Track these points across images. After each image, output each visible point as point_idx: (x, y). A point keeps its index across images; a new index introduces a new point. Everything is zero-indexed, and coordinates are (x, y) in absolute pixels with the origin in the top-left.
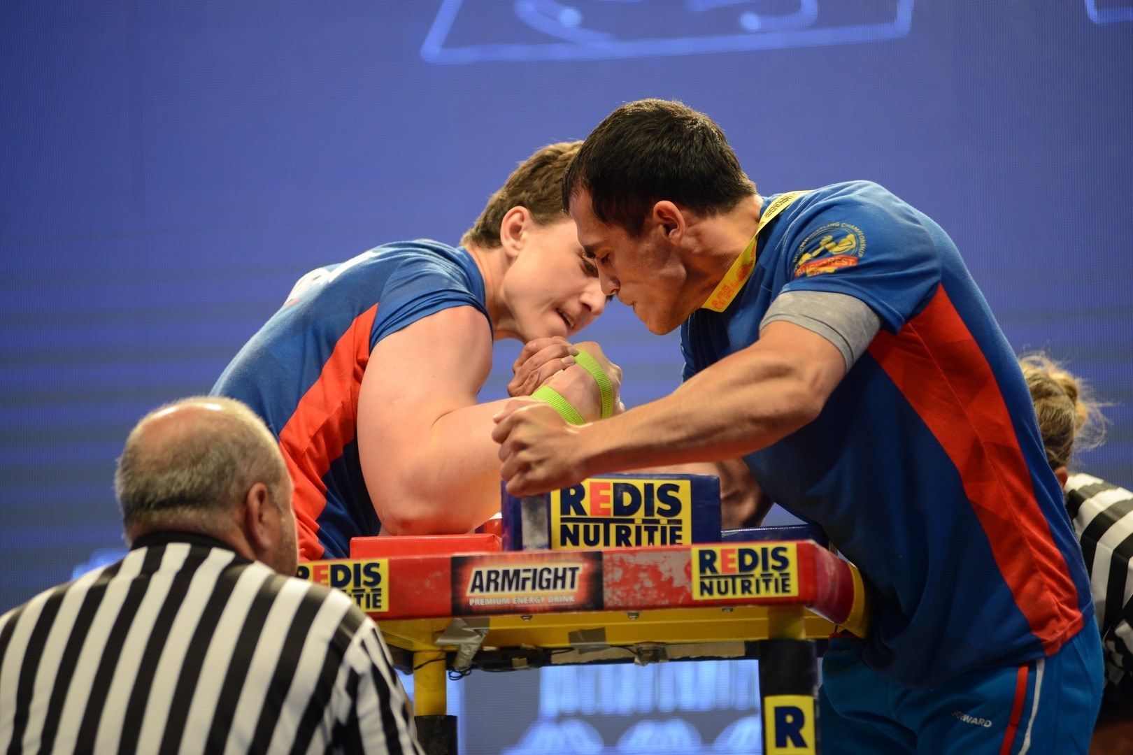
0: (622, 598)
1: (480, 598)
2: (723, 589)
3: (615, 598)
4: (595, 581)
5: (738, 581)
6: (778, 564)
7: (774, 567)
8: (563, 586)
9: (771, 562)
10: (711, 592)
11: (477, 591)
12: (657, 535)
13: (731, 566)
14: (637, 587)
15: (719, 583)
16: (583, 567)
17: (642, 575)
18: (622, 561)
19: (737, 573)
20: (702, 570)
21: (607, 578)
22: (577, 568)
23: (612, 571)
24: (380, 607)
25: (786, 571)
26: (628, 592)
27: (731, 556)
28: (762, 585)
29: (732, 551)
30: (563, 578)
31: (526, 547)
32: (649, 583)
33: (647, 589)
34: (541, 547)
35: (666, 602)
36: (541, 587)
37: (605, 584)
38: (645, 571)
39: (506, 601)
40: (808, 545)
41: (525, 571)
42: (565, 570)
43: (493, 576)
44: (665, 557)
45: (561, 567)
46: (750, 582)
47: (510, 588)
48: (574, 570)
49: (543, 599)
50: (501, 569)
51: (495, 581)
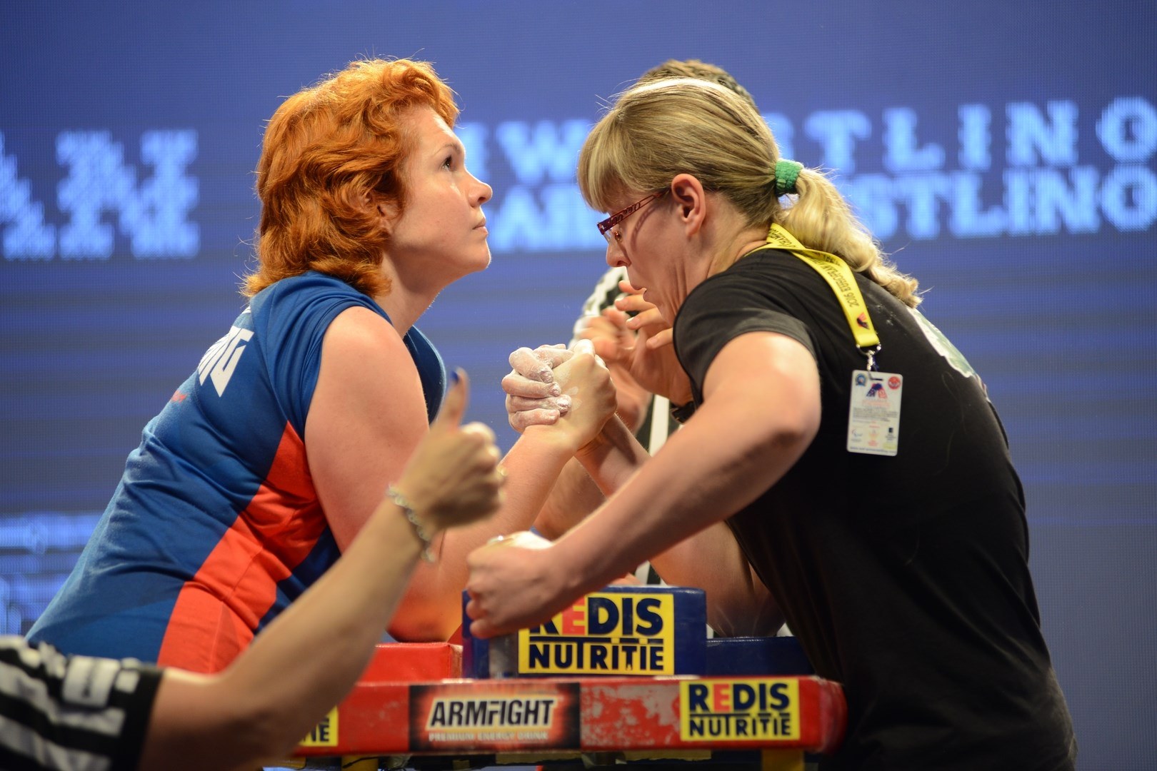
0: (601, 737)
1: (441, 732)
2: (715, 729)
3: (594, 737)
4: (572, 714)
5: (733, 721)
6: (777, 702)
7: (773, 706)
8: (536, 721)
9: (770, 700)
10: (701, 732)
11: (438, 724)
12: (636, 657)
13: (724, 703)
14: (618, 724)
15: (711, 723)
16: (557, 700)
17: (625, 711)
18: (602, 694)
19: (731, 711)
20: (692, 707)
21: (585, 714)
22: (551, 702)
23: (591, 706)
24: (327, 740)
25: (787, 710)
26: (609, 730)
27: (724, 692)
28: (760, 726)
29: (726, 687)
30: (536, 712)
31: (494, 676)
32: (632, 721)
33: (630, 727)
35: (651, 742)
36: (510, 722)
37: (582, 721)
38: (627, 706)
39: (471, 737)
40: (812, 682)
41: (494, 703)
42: (537, 703)
43: (456, 708)
44: (650, 691)
45: (533, 699)
46: (745, 723)
47: (475, 722)
48: (547, 703)
49: (512, 736)
50: (465, 701)
51: (459, 714)
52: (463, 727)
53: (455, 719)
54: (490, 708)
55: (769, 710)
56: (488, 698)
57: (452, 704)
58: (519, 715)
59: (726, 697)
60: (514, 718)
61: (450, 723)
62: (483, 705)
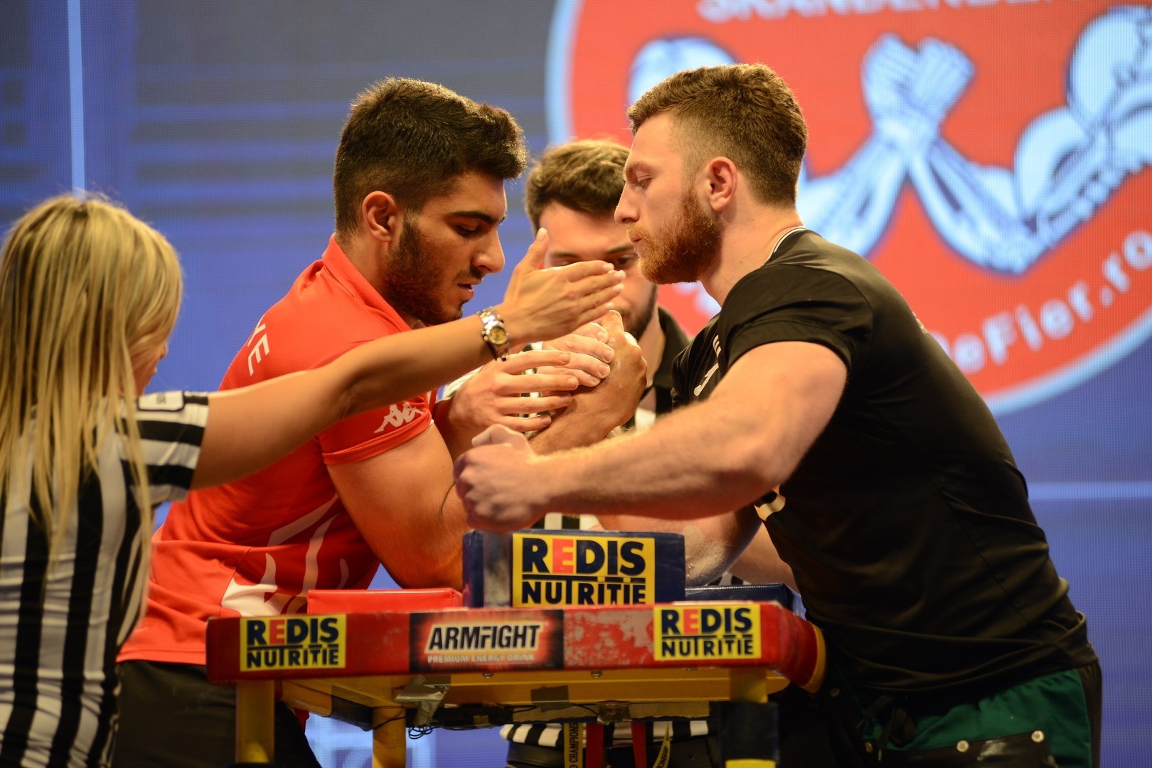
0: (583, 658)
1: (438, 655)
2: (685, 650)
3: (576, 658)
4: (556, 639)
5: (701, 642)
6: (741, 625)
7: (737, 629)
8: (523, 644)
9: (734, 623)
10: (672, 652)
11: (436, 648)
12: (620, 594)
13: (693, 626)
14: (598, 646)
15: (681, 644)
16: (543, 625)
17: (604, 634)
18: (583, 619)
19: (700, 633)
20: (664, 630)
21: (568, 637)
22: (538, 627)
23: (573, 630)
24: (337, 663)
25: (749, 632)
26: (589, 652)
27: (693, 616)
28: (725, 646)
29: (695, 610)
30: (524, 636)
31: (487, 604)
32: (610, 643)
33: (609, 649)
34: (502, 605)
35: (627, 662)
36: (501, 645)
37: (565, 643)
38: (606, 630)
39: (465, 659)
40: (772, 606)
41: (485, 628)
42: (525, 628)
43: (452, 633)
44: (627, 616)
45: (521, 625)
46: (712, 644)
47: (469, 646)
48: (534, 628)
49: (502, 658)
50: (460, 626)
51: (454, 639)
52: (459, 650)
53: (451, 643)
54: (482, 633)
55: (734, 632)
56: (481, 624)
57: (449, 630)
58: (508, 638)
59: (695, 621)
60: (504, 642)
61: (447, 646)
62: (477, 630)
